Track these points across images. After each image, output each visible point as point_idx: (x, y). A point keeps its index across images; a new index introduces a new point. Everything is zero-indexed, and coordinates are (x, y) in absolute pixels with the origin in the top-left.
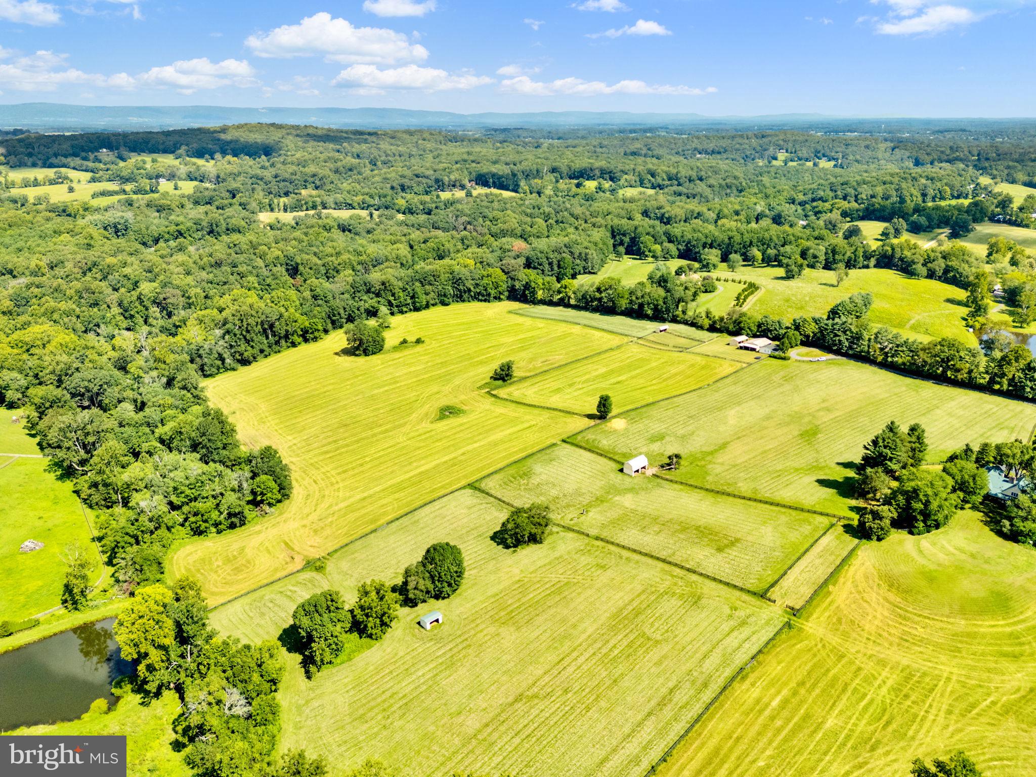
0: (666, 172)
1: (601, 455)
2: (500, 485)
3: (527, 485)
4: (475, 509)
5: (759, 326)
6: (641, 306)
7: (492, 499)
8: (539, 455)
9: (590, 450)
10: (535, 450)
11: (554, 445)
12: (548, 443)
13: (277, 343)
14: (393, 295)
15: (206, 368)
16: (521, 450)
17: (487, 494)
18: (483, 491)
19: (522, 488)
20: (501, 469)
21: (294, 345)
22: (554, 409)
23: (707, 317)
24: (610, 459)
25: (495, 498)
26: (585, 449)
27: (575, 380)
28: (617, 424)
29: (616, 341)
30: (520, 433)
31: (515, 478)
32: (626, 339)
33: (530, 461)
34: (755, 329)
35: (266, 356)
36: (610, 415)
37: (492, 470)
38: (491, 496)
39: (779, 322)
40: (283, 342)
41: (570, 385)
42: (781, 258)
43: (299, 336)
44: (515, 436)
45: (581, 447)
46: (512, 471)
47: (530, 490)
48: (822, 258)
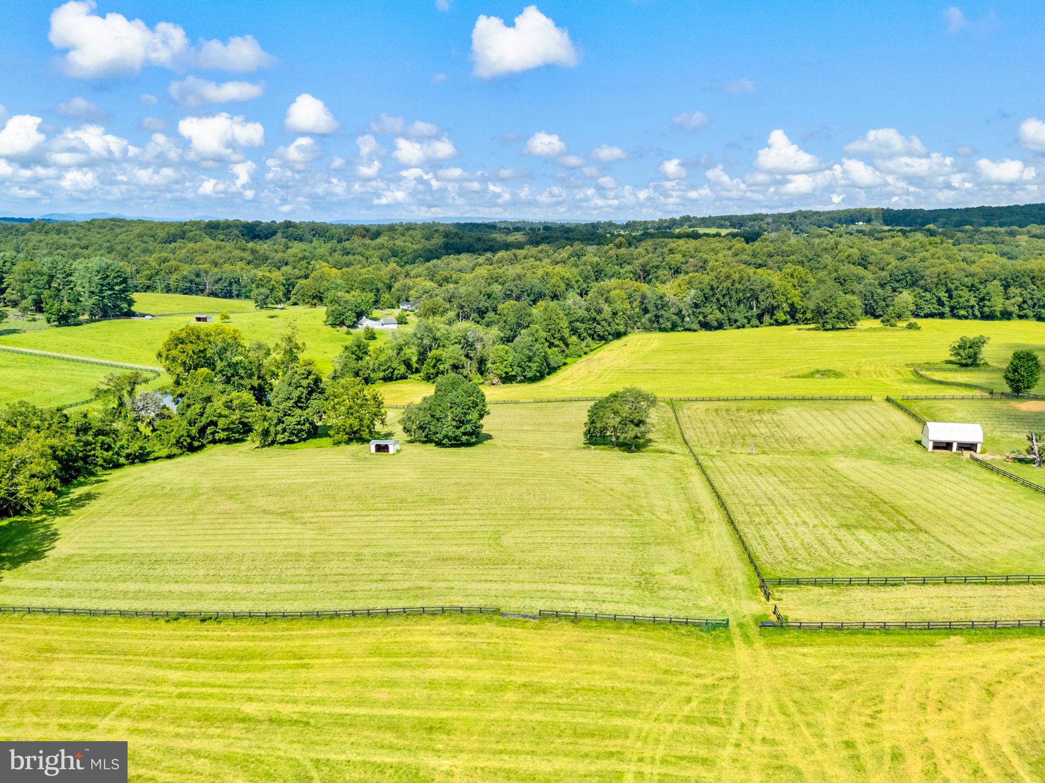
2: (707, 410)
3: (743, 417)
8: (818, 402)
11: (865, 400)
13: (760, 317)
14: (948, 291)
15: (661, 321)
18: (673, 408)
19: (730, 418)
20: (736, 400)
21: (778, 323)
26: (908, 413)
31: (739, 410)
33: (792, 404)
35: (738, 327)
40: (766, 318)
43: (785, 313)
45: (904, 410)
46: (750, 404)
47: (735, 421)
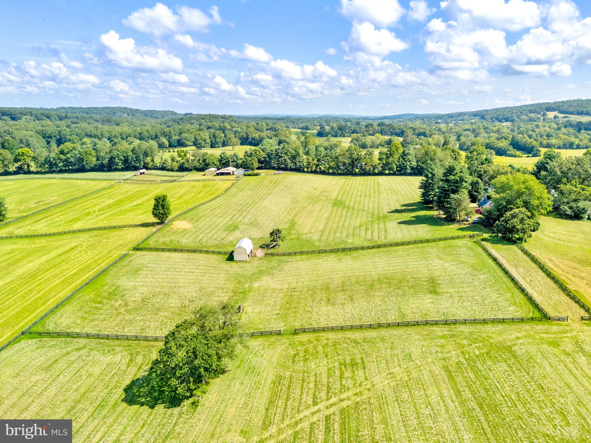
0: (56, 115)
1: (194, 251)
2: (83, 318)
3: (126, 305)
4: (62, 364)
5: (220, 161)
6: (111, 159)
7: (83, 341)
8: (115, 270)
9: (175, 250)
10: (104, 265)
11: (126, 255)
12: (116, 255)
16: (84, 270)
17: (68, 335)
18: (59, 335)
19: (122, 310)
20: (68, 298)
22: (90, 230)
23: (173, 161)
24: (207, 252)
25: (88, 336)
26: (170, 250)
27: (88, 211)
28: (180, 224)
29: (104, 184)
30: (64, 257)
31: (101, 302)
32: (113, 182)
33: (107, 279)
34: (218, 163)
36: (170, 217)
37: (51, 303)
38: (78, 335)
39: (235, 155)
41: (88, 214)
42: (184, 141)
44: (58, 261)
45: (163, 250)
46: (89, 295)
47: (136, 309)
48: (208, 141)
